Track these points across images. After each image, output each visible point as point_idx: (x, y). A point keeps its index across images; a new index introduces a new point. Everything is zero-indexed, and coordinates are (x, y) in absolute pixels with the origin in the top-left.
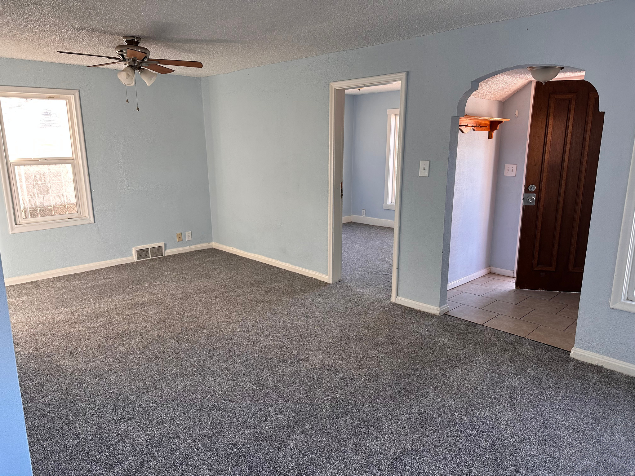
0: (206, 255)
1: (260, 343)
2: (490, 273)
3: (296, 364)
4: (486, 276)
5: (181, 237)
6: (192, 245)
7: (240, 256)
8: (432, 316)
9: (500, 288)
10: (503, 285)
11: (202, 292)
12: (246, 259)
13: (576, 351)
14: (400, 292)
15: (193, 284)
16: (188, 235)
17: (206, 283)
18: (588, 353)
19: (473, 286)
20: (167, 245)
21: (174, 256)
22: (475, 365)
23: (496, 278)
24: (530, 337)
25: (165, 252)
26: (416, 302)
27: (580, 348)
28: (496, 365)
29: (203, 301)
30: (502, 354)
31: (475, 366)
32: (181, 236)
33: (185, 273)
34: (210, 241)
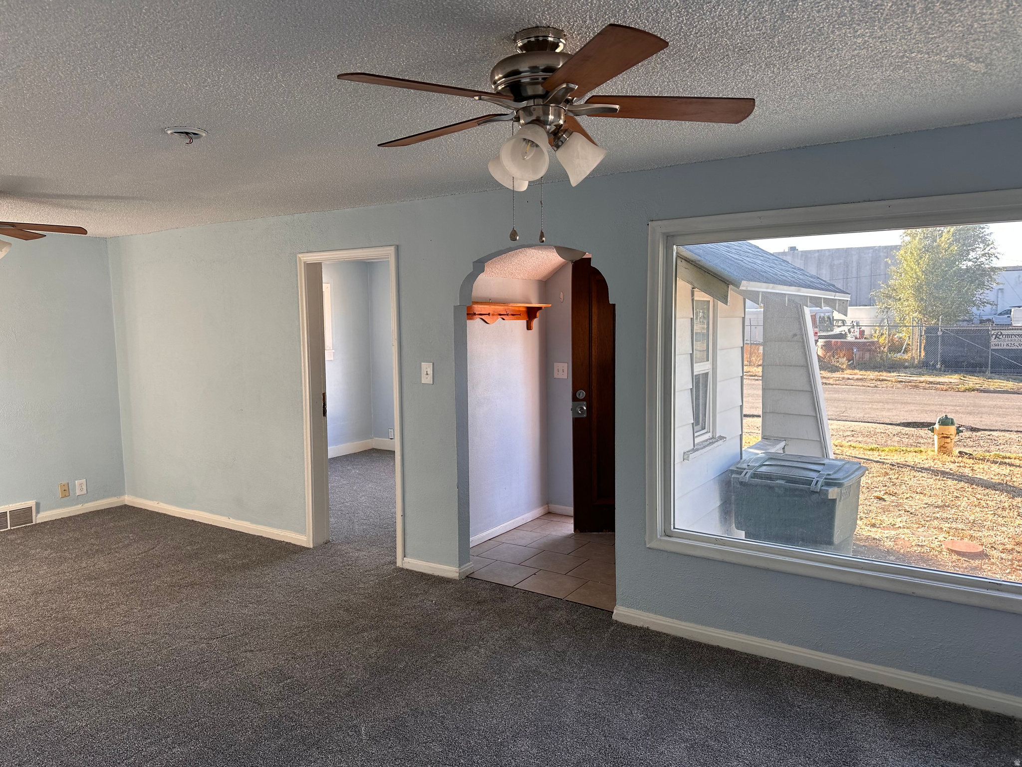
0: (110, 517)
1: (171, 648)
2: (549, 514)
3: (222, 672)
4: (541, 518)
5: (66, 491)
6: (87, 502)
7: (169, 516)
8: (448, 582)
9: (554, 533)
10: (560, 529)
11: (90, 579)
12: (180, 519)
13: (619, 610)
14: (407, 551)
15: (76, 566)
16: (79, 486)
17: (102, 563)
18: (631, 612)
19: (520, 533)
20: (41, 505)
21: (53, 522)
22: (485, 644)
23: (554, 520)
24: (570, 598)
25: (36, 516)
26: (429, 563)
27: (622, 605)
28: (514, 640)
29: (89, 592)
30: (526, 625)
31: (484, 646)
32: (67, 489)
33: (66, 550)
34: (121, 493)
